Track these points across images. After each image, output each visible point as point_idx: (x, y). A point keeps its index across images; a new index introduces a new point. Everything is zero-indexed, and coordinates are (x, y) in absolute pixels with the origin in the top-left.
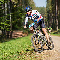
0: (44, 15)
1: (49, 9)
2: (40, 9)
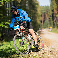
1: (53, 7)
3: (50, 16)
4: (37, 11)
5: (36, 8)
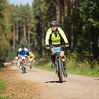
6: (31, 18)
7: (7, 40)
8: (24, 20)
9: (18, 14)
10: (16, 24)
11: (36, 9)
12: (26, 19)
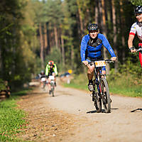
0: (61, 27)
1: (76, 4)
2: (47, 8)
3: (66, 34)
4: (21, 17)
5: (19, 8)
6: (64, 17)
7: (31, 49)
8: (54, 21)
9: (45, 12)
10: (43, 27)
11: (71, 4)
12: (57, 18)
